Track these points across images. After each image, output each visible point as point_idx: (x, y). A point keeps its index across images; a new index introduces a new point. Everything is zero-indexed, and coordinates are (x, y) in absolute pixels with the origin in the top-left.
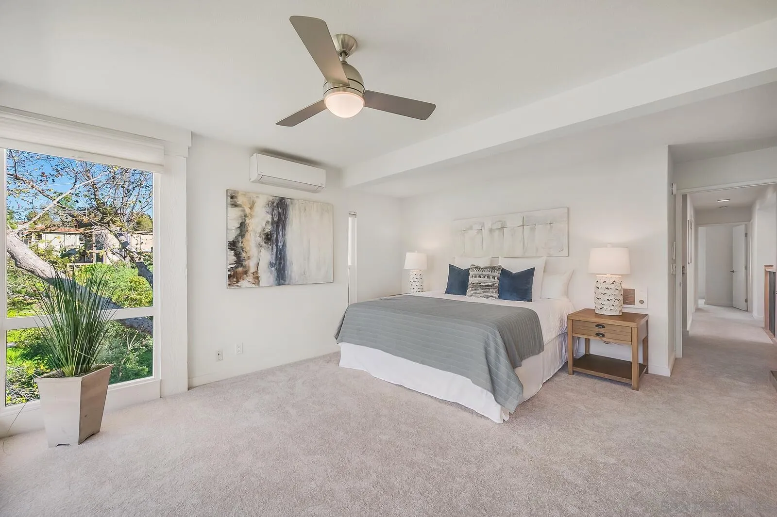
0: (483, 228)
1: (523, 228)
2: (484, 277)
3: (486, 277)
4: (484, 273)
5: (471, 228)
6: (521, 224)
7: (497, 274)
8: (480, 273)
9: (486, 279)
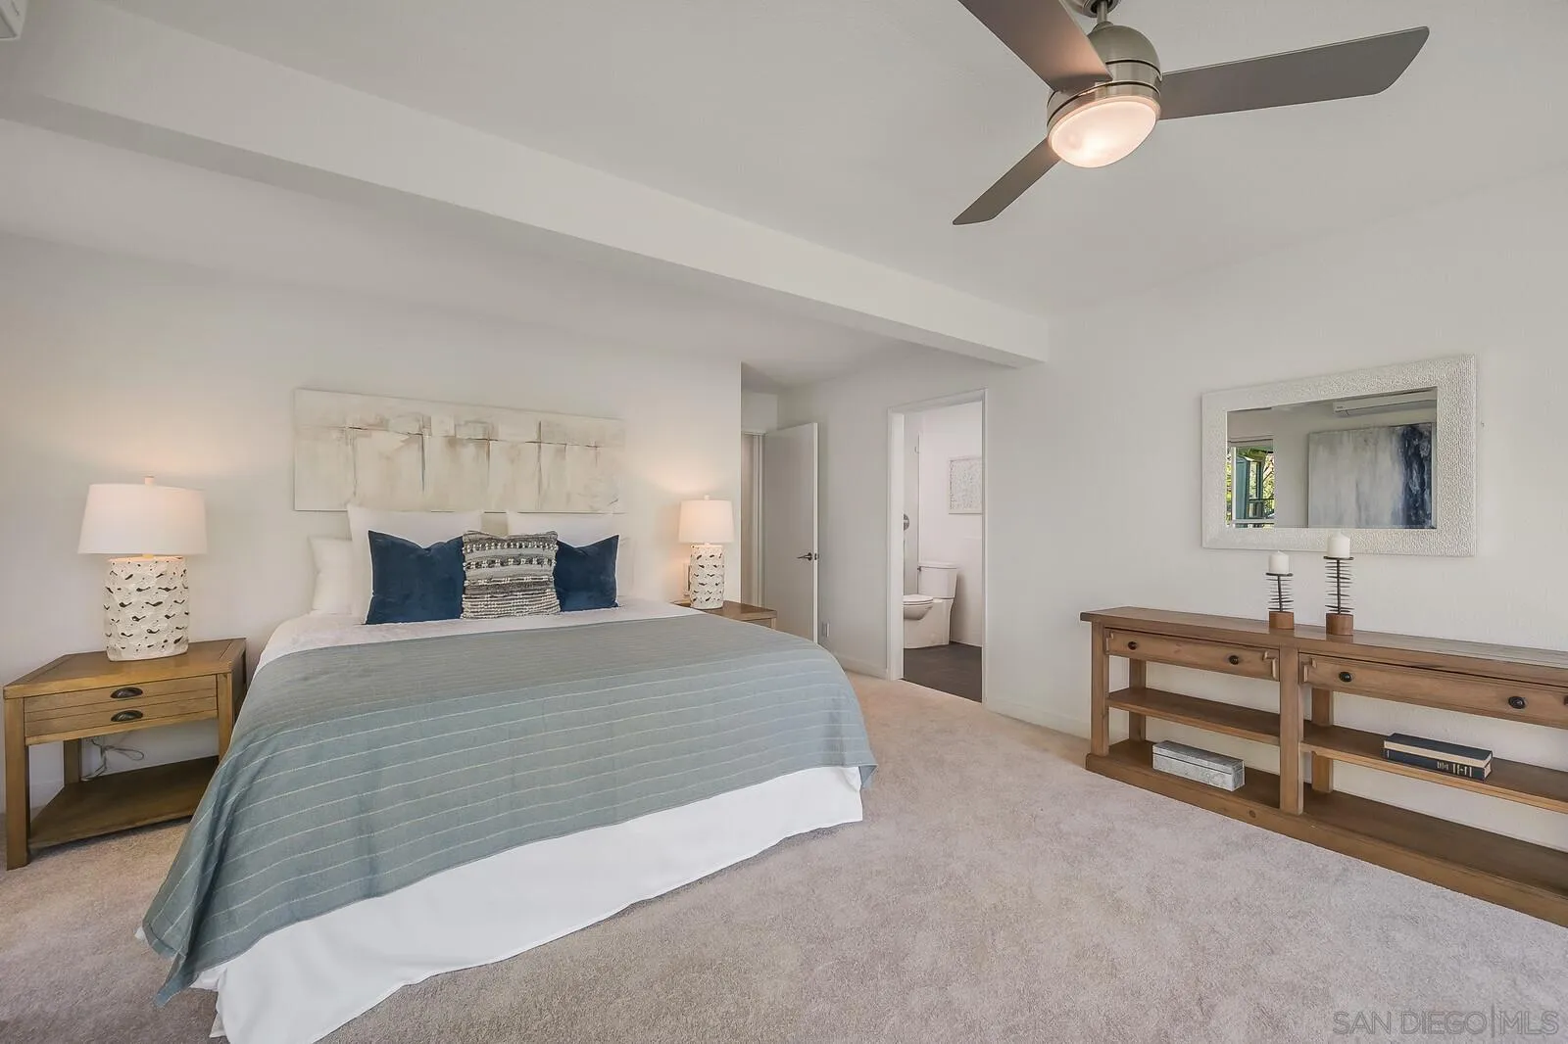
0: (426, 431)
1: (540, 447)
2: (531, 562)
3: (535, 561)
4: (524, 551)
5: (382, 425)
6: (534, 437)
7: (551, 552)
8: (514, 552)
9: (535, 566)
